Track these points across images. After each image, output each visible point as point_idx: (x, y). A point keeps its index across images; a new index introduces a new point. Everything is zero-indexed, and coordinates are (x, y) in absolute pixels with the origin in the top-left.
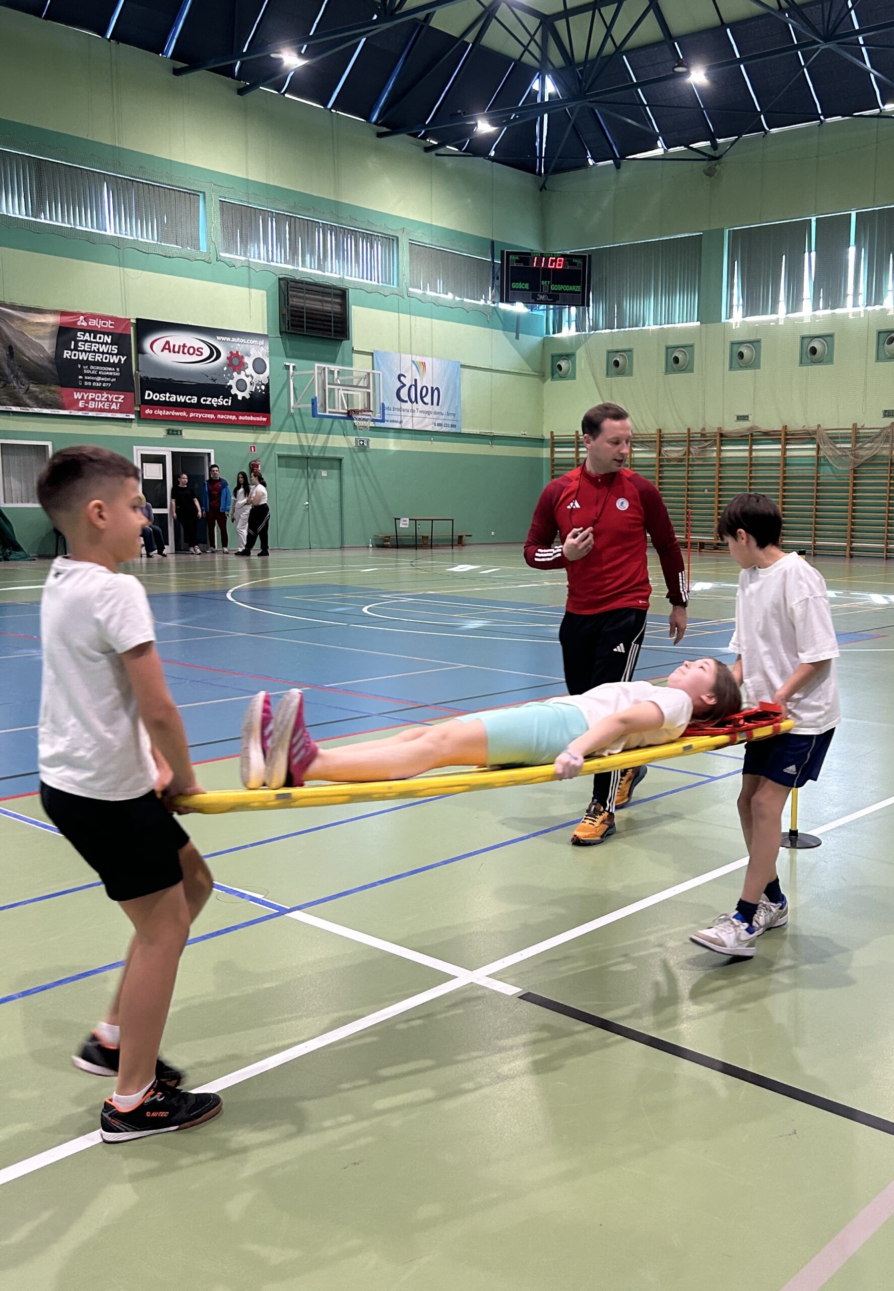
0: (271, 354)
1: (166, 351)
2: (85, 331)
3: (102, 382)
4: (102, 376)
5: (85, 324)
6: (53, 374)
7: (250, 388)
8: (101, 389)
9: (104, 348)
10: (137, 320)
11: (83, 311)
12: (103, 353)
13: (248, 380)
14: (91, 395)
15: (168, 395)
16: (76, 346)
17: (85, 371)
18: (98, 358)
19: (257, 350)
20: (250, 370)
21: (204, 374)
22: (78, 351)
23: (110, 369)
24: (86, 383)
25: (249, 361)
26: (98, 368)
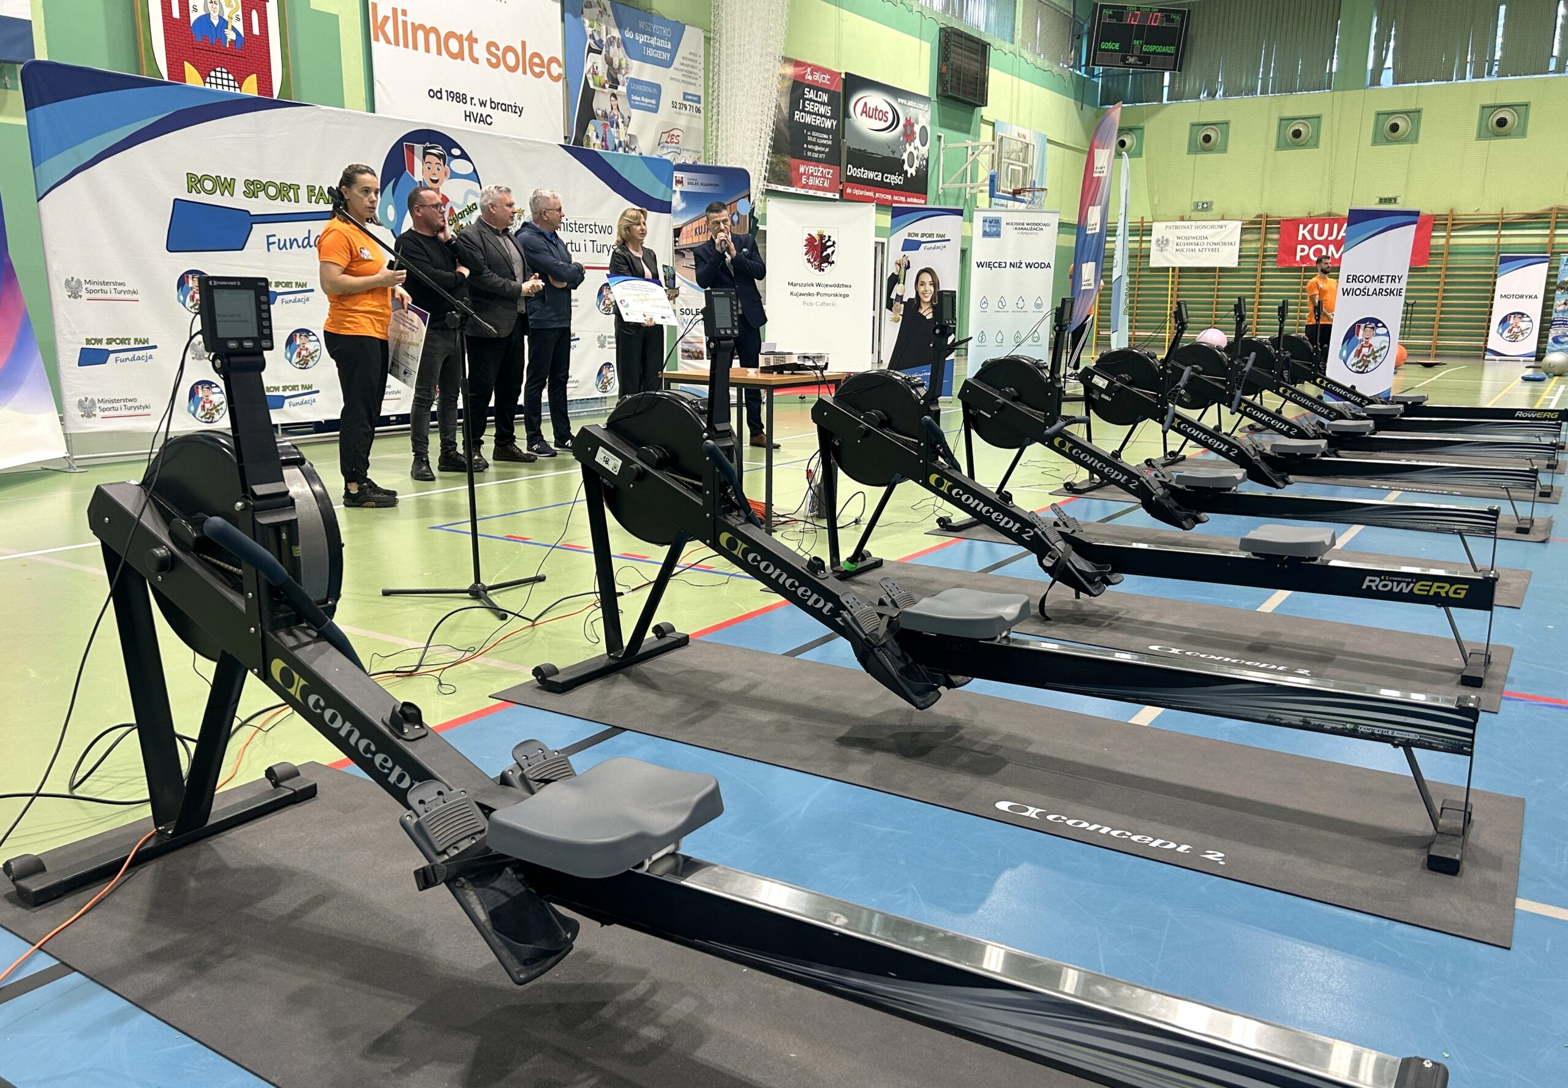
0: (932, 123)
1: (864, 115)
2: (811, 87)
3: (819, 152)
4: (819, 145)
5: (810, 78)
6: (787, 141)
7: (916, 164)
8: (818, 161)
9: (822, 110)
10: (846, 74)
11: (809, 62)
12: (822, 116)
13: (915, 153)
14: (811, 169)
15: (862, 170)
16: (804, 106)
17: (810, 139)
18: (818, 121)
19: (924, 116)
20: (917, 142)
21: (887, 145)
22: (805, 112)
23: (825, 136)
24: (809, 154)
25: (917, 129)
26: (817, 134)
